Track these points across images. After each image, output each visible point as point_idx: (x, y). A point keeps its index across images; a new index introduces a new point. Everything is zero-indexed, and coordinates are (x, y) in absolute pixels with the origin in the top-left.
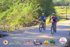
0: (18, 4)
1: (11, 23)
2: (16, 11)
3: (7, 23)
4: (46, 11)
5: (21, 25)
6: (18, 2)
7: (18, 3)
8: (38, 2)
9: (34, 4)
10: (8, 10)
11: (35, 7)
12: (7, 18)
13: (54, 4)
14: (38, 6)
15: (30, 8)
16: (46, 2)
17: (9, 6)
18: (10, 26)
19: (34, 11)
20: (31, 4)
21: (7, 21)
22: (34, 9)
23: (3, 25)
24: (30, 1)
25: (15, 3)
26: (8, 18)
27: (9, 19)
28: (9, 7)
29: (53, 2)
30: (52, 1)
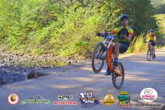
0: (75, 10)
1: (61, 50)
2: (71, 25)
3: (51, 50)
4: (135, 25)
5: (80, 54)
6: (75, 6)
7: (74, 8)
8: (119, 4)
9: (110, 8)
10: (53, 24)
11: (111, 15)
12: (53, 41)
13: (153, 8)
14: (118, 14)
15: (100, 18)
16: (136, 5)
17: (56, 15)
18: (57, 57)
19: (109, 24)
20: (102, 9)
21: (52, 47)
22: (108, 20)
23: (43, 55)
24: (101, 3)
25: (68, 7)
26: (55, 41)
27: (57, 43)
28: (56, 17)
29: (152, 3)
30: (150, 2)
